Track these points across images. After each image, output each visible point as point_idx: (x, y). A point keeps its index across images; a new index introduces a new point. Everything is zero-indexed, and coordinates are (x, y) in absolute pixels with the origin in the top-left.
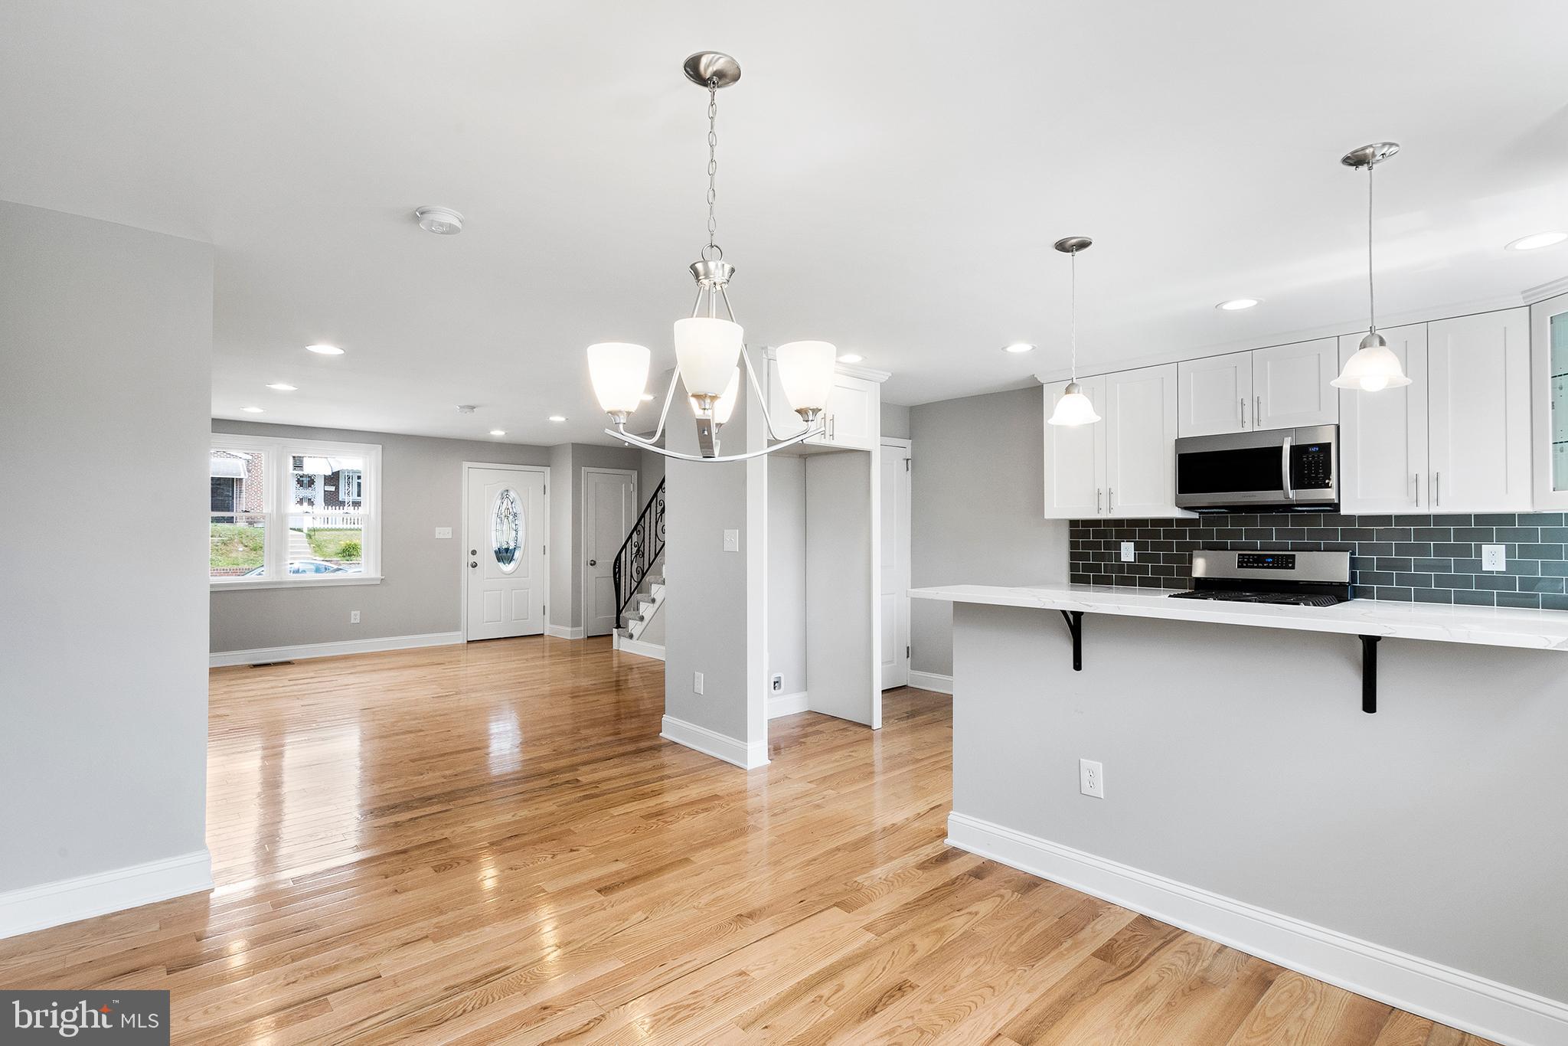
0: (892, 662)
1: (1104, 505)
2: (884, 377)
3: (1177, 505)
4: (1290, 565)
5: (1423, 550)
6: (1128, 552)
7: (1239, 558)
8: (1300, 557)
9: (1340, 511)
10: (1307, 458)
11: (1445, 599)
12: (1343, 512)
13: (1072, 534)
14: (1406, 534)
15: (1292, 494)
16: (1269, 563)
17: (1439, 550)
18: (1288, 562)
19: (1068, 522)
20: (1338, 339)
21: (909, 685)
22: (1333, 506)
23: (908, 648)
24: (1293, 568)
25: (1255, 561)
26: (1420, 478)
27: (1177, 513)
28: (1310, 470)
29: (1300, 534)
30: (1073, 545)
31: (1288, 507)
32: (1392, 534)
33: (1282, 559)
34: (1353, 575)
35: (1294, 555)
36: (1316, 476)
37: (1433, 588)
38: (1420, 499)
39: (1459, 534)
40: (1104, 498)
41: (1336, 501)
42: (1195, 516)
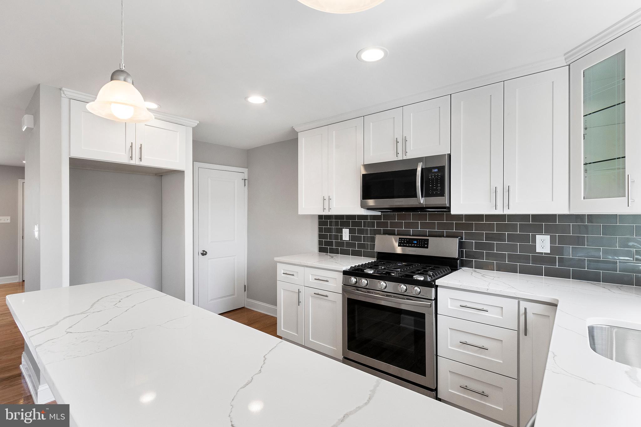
0: (234, 295)
1: (326, 207)
2: (195, 123)
3: (362, 206)
4: (426, 246)
5: (500, 238)
6: (346, 235)
7: (399, 240)
8: (432, 241)
9: (450, 212)
10: (432, 176)
11: (513, 270)
12: (453, 212)
13: (320, 223)
14: (491, 227)
15: (422, 200)
16: (415, 244)
17: (511, 238)
18: (424, 244)
19: (318, 216)
20: (451, 96)
21: (246, 307)
22: (447, 208)
23: (245, 286)
24: (427, 247)
25: (408, 242)
26: (498, 190)
27: (363, 212)
28: (433, 184)
29: (432, 226)
30: (320, 230)
31: (422, 209)
32: (483, 227)
33: (422, 241)
34: (461, 253)
35: (428, 239)
36: (437, 188)
37: (507, 262)
38: (498, 204)
39: (522, 228)
40: (326, 202)
41: (448, 205)
42: (379, 213)
